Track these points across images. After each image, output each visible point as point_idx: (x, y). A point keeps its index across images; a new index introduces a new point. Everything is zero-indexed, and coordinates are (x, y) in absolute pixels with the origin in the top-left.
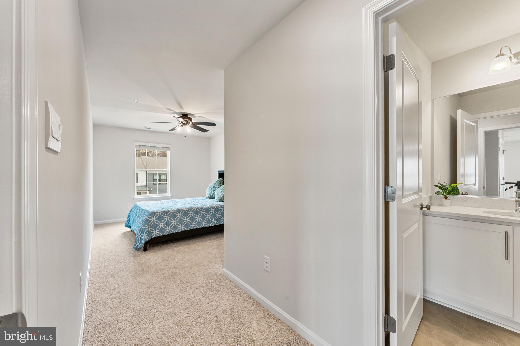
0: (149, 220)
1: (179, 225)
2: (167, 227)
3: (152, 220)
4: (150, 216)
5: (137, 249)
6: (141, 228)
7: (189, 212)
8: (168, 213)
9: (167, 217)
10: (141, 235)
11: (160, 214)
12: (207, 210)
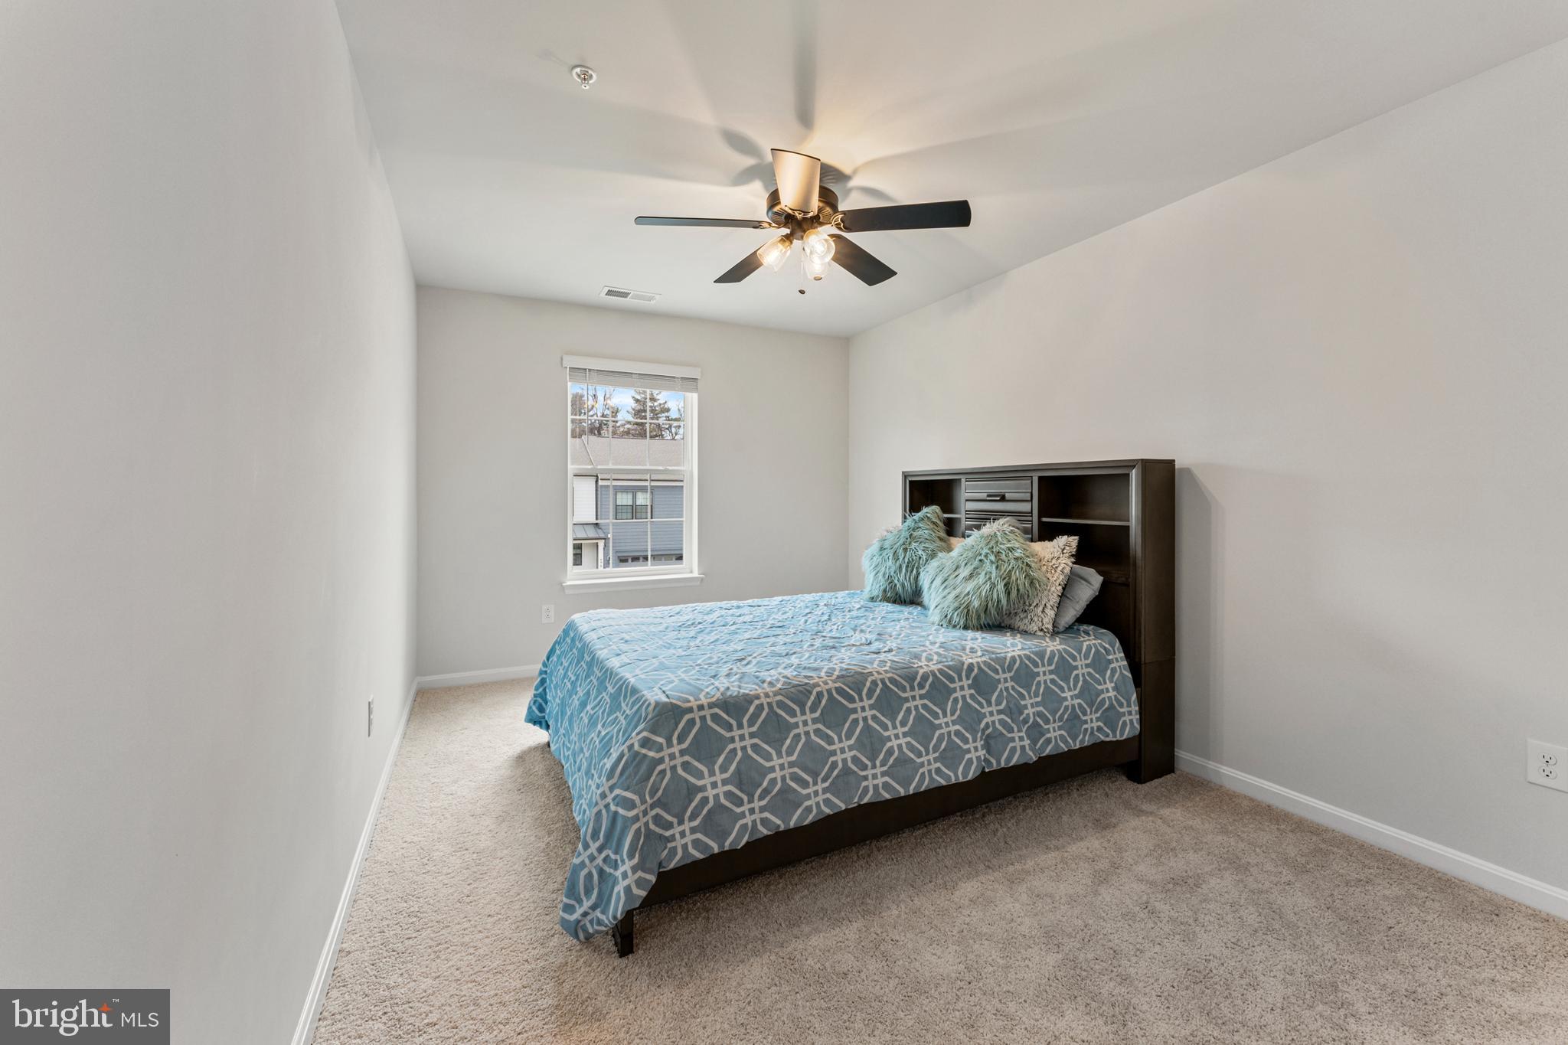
0: (645, 756)
1: (804, 784)
2: (745, 798)
3: (661, 761)
4: (653, 731)
5: (582, 936)
6: (604, 812)
7: (852, 700)
8: (748, 710)
9: (742, 738)
10: (603, 855)
11: (703, 718)
12: (938, 687)
